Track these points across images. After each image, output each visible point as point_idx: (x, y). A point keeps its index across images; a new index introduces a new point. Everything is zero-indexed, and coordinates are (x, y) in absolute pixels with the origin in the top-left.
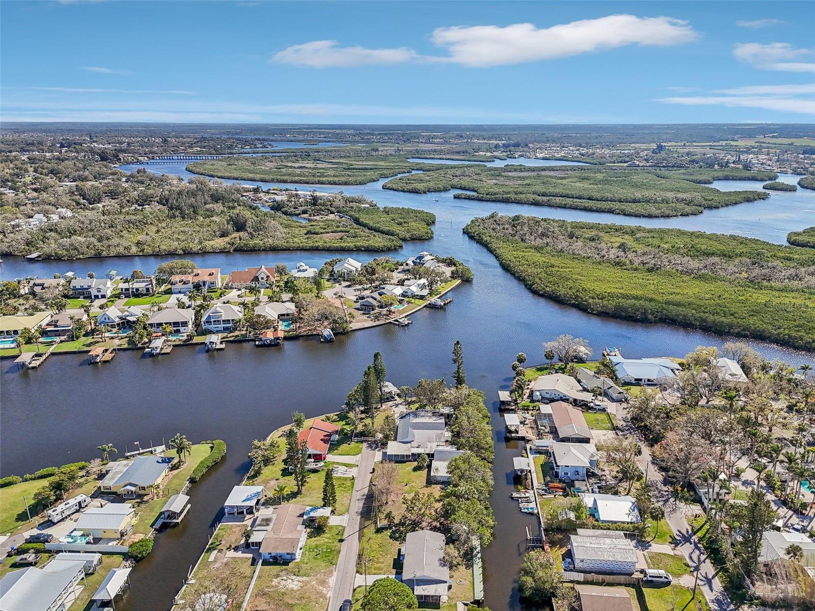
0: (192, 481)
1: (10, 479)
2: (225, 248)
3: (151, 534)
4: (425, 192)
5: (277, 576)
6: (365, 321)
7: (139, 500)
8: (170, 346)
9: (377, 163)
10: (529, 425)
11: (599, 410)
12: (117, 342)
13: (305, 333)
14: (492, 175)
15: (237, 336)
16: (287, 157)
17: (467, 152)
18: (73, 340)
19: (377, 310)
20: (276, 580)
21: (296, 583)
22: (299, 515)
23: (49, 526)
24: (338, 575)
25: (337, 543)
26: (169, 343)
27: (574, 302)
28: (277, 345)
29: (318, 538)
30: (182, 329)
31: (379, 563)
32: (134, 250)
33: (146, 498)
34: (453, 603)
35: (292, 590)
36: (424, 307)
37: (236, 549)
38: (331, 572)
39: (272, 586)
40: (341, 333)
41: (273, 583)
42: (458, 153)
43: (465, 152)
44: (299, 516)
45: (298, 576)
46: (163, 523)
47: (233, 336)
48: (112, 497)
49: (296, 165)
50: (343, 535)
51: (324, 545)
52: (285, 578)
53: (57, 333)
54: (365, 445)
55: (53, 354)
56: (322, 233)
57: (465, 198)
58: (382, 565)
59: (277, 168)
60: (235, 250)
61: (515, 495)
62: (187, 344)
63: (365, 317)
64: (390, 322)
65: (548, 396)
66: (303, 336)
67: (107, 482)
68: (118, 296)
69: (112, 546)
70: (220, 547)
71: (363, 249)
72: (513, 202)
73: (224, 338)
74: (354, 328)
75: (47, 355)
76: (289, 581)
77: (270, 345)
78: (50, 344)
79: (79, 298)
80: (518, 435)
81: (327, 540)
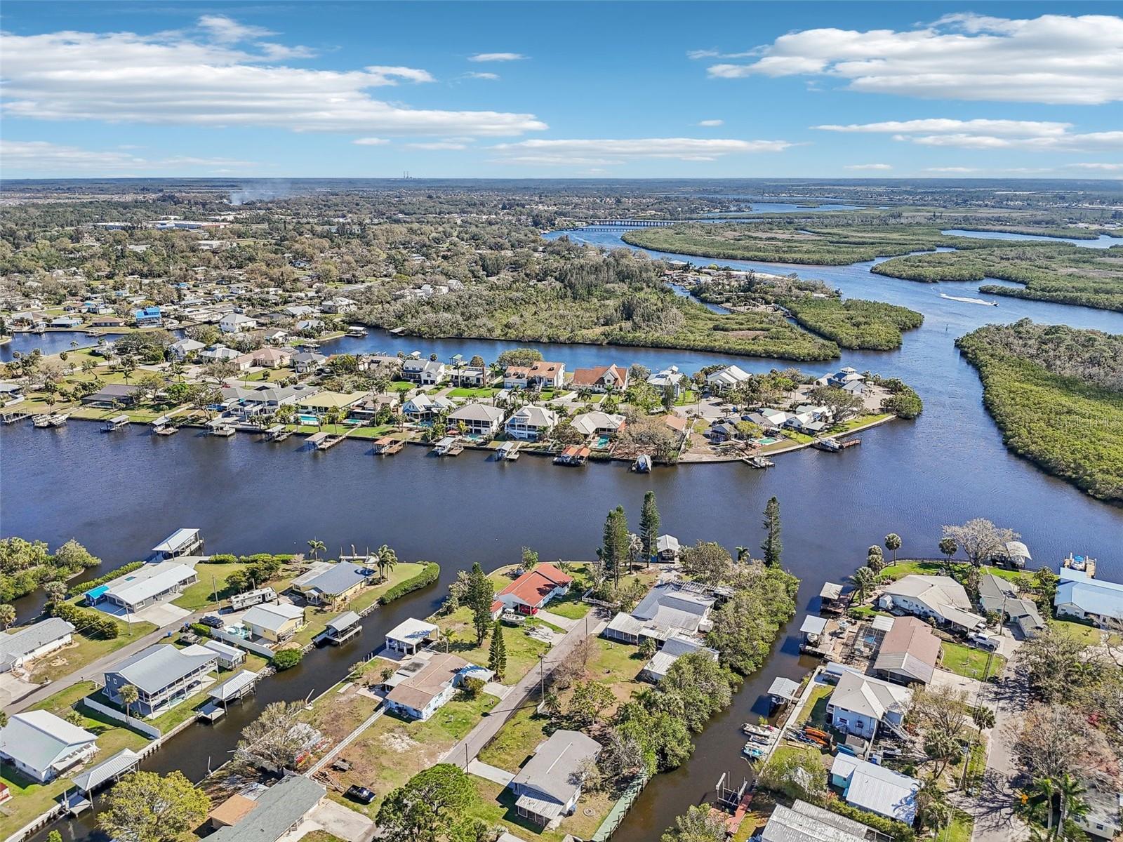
0: (382, 602)
1: (226, 557)
2: (597, 340)
3: (308, 646)
4: (934, 281)
5: (392, 731)
6: (707, 452)
7: (319, 608)
8: (460, 447)
9: (889, 235)
10: (844, 641)
11: (981, 644)
12: (413, 434)
13: (619, 457)
14: (1074, 260)
15: (539, 447)
16: (757, 226)
17: (1053, 223)
18: (373, 426)
19: (733, 441)
20: (386, 734)
21: (404, 745)
22: (453, 669)
23: (229, 613)
24: (453, 752)
25: (479, 717)
26: (462, 444)
27: (1069, 473)
28: (577, 465)
29: (463, 703)
30: (483, 429)
31: (509, 754)
32: (497, 333)
33: (326, 608)
34: (562, 834)
35: (395, 751)
36: (808, 447)
37: (372, 688)
38: (448, 747)
39: (378, 740)
40: (665, 464)
41: (381, 737)
42: (1038, 223)
43: (1050, 223)
44: (452, 671)
45: (412, 738)
46: (325, 638)
47: (534, 447)
48: (298, 598)
49: (764, 236)
50: (492, 708)
51: (463, 713)
52: (397, 736)
53: (363, 416)
54: (594, 609)
55: (348, 438)
56: (733, 330)
57: (999, 294)
58: (510, 759)
59: (735, 239)
60: (609, 343)
61: (749, 728)
62: (480, 448)
63: (709, 448)
64: (742, 460)
65: (905, 606)
66: (615, 460)
67: (301, 582)
68: (446, 384)
69: (264, 648)
70: (358, 681)
71: (775, 356)
72: (1082, 305)
73: (523, 447)
74: (685, 460)
75: (341, 438)
76: (399, 740)
77: (569, 465)
78: (351, 426)
79: (409, 381)
80: (816, 650)
81: (469, 709)
